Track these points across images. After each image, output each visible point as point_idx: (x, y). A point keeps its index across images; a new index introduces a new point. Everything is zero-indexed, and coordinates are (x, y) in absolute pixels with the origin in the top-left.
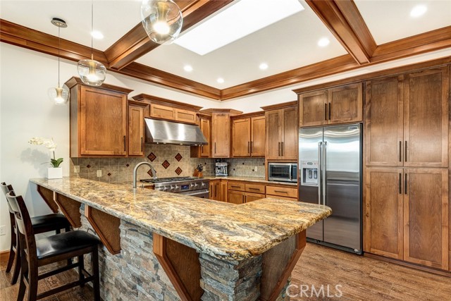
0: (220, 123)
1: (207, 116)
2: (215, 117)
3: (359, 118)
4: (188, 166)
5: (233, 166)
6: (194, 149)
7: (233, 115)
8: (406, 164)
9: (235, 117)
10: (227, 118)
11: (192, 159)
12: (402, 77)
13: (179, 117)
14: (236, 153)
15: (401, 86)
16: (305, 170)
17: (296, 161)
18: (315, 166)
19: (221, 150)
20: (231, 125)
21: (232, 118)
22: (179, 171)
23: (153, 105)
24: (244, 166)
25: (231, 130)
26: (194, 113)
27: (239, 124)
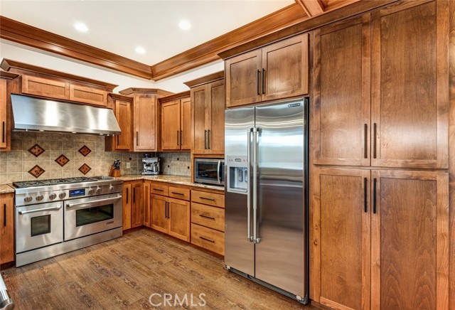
0: (145, 107)
1: (126, 98)
2: (137, 100)
3: (304, 90)
4: (101, 163)
5: (167, 163)
6: (109, 140)
7: (161, 97)
8: (376, 162)
9: (164, 100)
10: (152, 100)
11: (107, 153)
12: (368, 16)
13: (75, 96)
14: (165, 146)
15: (368, 32)
16: (232, 169)
17: (221, 156)
18: (244, 165)
19: (146, 141)
20: (160, 110)
21: (161, 101)
22: (85, 169)
24: (178, 162)
25: (160, 117)
26: (105, 93)
27: (168, 109)
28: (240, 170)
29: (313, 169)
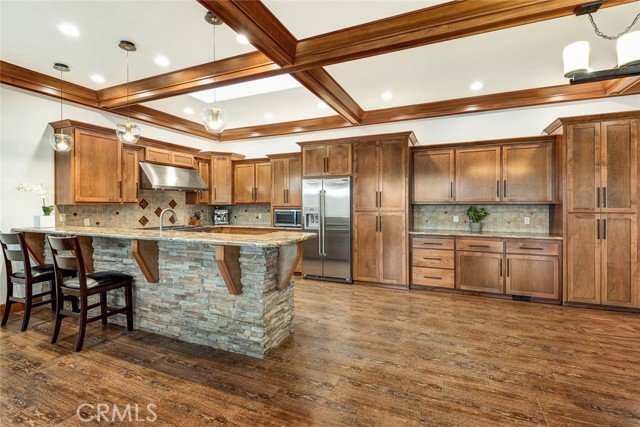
0: (220, 167)
1: (206, 159)
2: (215, 161)
3: (349, 172)
4: (184, 214)
5: (234, 214)
6: (190, 195)
7: (234, 159)
8: (381, 209)
9: (237, 162)
10: (228, 163)
11: (188, 206)
12: (378, 143)
13: (176, 161)
14: (238, 200)
15: (377, 149)
16: (307, 215)
17: (300, 207)
18: (316, 212)
19: (222, 196)
20: (233, 170)
21: (234, 162)
22: (172, 220)
23: (148, 148)
24: (247, 213)
25: (233, 175)
26: (192, 156)
27: (241, 169)
28: (312, 216)
29: (355, 213)
